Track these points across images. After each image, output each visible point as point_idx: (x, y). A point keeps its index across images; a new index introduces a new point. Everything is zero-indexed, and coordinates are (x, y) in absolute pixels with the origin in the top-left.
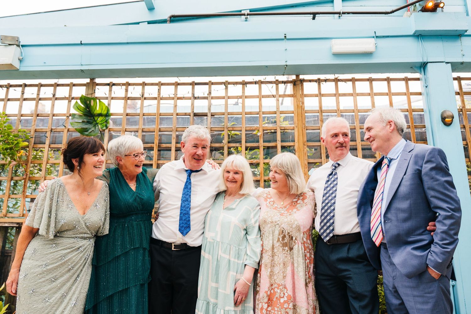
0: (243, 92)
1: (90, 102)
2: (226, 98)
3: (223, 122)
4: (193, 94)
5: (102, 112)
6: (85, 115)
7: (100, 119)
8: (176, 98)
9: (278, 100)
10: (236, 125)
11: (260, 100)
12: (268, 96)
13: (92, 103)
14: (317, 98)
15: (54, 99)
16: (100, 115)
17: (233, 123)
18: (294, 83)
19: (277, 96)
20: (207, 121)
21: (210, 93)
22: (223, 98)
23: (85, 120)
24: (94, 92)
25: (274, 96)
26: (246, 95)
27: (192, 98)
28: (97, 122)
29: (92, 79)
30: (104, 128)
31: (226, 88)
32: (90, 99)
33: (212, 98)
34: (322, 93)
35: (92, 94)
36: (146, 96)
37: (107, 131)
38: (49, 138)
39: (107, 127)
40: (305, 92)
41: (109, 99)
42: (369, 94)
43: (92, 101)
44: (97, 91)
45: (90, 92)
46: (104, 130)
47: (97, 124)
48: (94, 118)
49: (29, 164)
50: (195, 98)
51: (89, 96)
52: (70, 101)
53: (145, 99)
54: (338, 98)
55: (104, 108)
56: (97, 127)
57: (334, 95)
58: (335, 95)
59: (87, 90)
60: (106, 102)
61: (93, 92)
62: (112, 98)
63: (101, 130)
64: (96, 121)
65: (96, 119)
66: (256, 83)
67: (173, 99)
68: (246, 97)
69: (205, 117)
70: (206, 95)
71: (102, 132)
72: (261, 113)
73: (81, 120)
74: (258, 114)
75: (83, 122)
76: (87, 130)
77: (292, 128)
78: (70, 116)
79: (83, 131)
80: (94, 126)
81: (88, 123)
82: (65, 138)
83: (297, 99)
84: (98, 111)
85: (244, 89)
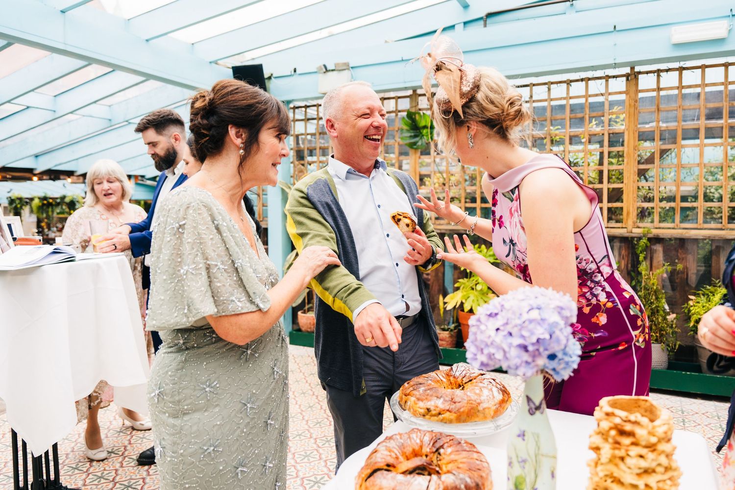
0: (568, 93)
1: (415, 116)
2: (548, 100)
3: (546, 127)
5: (427, 124)
6: (412, 129)
7: (425, 131)
9: (608, 98)
10: (560, 129)
11: (587, 99)
12: (595, 95)
13: (417, 117)
14: (654, 93)
16: (425, 127)
17: (556, 127)
18: (627, 76)
19: (607, 95)
21: (531, 97)
22: (546, 100)
24: (418, 105)
25: (602, 94)
26: (571, 95)
29: (415, 91)
30: (429, 139)
31: (549, 89)
32: (415, 114)
33: (535, 102)
34: (661, 86)
35: (416, 106)
39: (432, 139)
40: (640, 88)
42: (723, 84)
43: (417, 115)
44: (420, 103)
45: (414, 104)
47: (423, 136)
48: (420, 131)
51: (413, 110)
52: (397, 115)
54: (681, 91)
55: (428, 120)
57: (675, 88)
58: (678, 88)
59: (411, 103)
63: (427, 142)
64: (422, 133)
65: (422, 131)
66: (582, 80)
68: (571, 98)
71: (428, 144)
72: (587, 117)
73: (409, 134)
74: (583, 117)
75: (411, 136)
76: (415, 144)
77: (621, 131)
78: (399, 129)
79: (412, 145)
80: (421, 138)
81: (415, 136)
82: (397, 151)
83: (630, 97)
84: (422, 124)
85: (568, 89)
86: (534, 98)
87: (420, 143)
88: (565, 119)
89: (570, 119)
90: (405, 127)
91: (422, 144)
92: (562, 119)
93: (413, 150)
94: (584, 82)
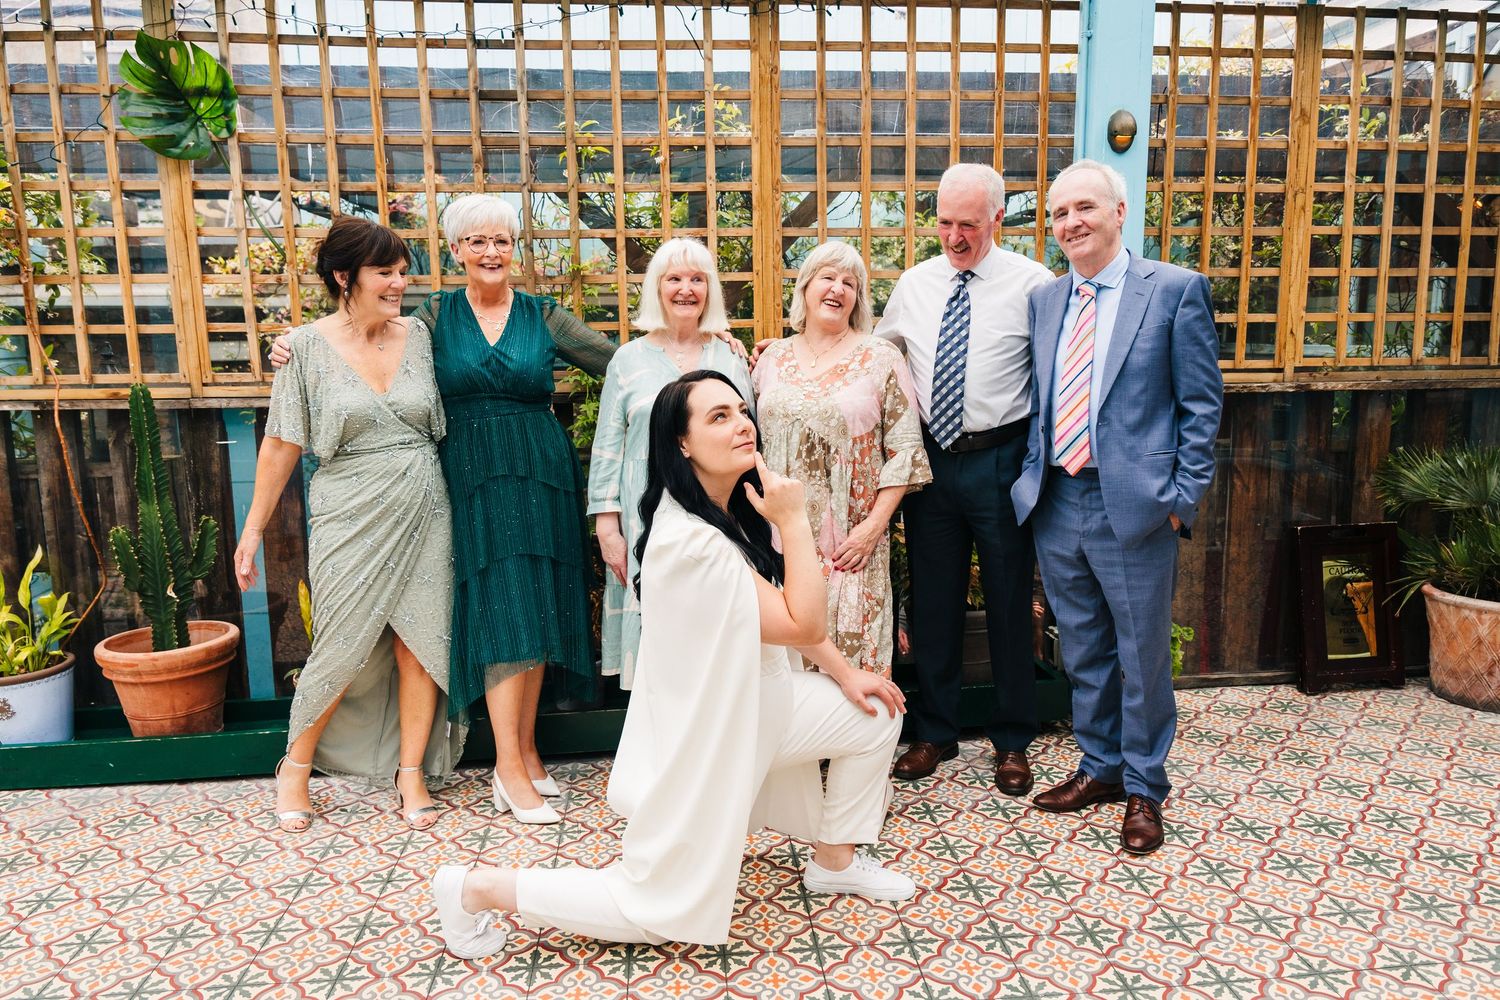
0: (614, 31)
1: (167, 54)
2: (565, 45)
3: (563, 119)
4: (471, 34)
5: (210, 83)
6: (159, 95)
7: (204, 105)
8: (422, 44)
9: (710, 60)
10: (598, 128)
11: (661, 57)
12: (682, 45)
13: (174, 56)
14: (814, 54)
15: (49, 37)
16: (202, 92)
17: (588, 122)
18: (754, 5)
19: (707, 46)
20: (517, 115)
21: (519, 30)
22: (557, 45)
23: (164, 111)
24: (173, 18)
25: (697, 45)
26: (622, 37)
27: (470, 44)
28: (199, 113)
30: (224, 134)
31: (565, 15)
32: (165, 45)
33: (528, 45)
34: (828, 38)
35: (166, 23)
36: (331, 32)
37: (233, 143)
38: (64, 163)
39: (231, 131)
40: (783, 37)
41: (222, 40)
42: (947, 47)
43: (173, 51)
44: (179, 13)
45: (159, 15)
46: (225, 141)
47: (199, 118)
48: (187, 103)
49: (24, 238)
50: (479, 44)
51: (159, 34)
52: (101, 47)
53: (331, 41)
54: (869, 58)
55: (212, 70)
56: (201, 131)
57: (857, 47)
58: (861, 47)
59: (147, 9)
60: (211, 49)
61: (168, 18)
62: (233, 38)
63: (214, 138)
64: (194, 111)
65: (193, 104)
66: (648, 1)
67: (413, 44)
68: (624, 45)
69: (512, 103)
70: (508, 36)
71: (219, 145)
72: (664, 98)
73: (150, 111)
74: (655, 99)
75: (157, 117)
76: (174, 141)
77: (744, 143)
78: (112, 93)
79: (163, 146)
80: (193, 126)
81: (173, 118)
82: (112, 162)
83: (760, 57)
84: (195, 80)
85: (614, 22)
86: (529, 34)
87: (189, 142)
88: (609, 101)
89: (624, 101)
90: (136, 87)
91: (197, 145)
92: (601, 101)
93: (171, 162)
94: (652, 8)
